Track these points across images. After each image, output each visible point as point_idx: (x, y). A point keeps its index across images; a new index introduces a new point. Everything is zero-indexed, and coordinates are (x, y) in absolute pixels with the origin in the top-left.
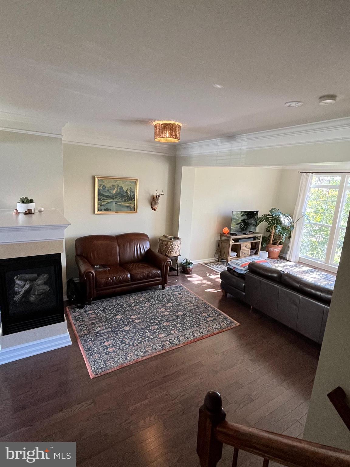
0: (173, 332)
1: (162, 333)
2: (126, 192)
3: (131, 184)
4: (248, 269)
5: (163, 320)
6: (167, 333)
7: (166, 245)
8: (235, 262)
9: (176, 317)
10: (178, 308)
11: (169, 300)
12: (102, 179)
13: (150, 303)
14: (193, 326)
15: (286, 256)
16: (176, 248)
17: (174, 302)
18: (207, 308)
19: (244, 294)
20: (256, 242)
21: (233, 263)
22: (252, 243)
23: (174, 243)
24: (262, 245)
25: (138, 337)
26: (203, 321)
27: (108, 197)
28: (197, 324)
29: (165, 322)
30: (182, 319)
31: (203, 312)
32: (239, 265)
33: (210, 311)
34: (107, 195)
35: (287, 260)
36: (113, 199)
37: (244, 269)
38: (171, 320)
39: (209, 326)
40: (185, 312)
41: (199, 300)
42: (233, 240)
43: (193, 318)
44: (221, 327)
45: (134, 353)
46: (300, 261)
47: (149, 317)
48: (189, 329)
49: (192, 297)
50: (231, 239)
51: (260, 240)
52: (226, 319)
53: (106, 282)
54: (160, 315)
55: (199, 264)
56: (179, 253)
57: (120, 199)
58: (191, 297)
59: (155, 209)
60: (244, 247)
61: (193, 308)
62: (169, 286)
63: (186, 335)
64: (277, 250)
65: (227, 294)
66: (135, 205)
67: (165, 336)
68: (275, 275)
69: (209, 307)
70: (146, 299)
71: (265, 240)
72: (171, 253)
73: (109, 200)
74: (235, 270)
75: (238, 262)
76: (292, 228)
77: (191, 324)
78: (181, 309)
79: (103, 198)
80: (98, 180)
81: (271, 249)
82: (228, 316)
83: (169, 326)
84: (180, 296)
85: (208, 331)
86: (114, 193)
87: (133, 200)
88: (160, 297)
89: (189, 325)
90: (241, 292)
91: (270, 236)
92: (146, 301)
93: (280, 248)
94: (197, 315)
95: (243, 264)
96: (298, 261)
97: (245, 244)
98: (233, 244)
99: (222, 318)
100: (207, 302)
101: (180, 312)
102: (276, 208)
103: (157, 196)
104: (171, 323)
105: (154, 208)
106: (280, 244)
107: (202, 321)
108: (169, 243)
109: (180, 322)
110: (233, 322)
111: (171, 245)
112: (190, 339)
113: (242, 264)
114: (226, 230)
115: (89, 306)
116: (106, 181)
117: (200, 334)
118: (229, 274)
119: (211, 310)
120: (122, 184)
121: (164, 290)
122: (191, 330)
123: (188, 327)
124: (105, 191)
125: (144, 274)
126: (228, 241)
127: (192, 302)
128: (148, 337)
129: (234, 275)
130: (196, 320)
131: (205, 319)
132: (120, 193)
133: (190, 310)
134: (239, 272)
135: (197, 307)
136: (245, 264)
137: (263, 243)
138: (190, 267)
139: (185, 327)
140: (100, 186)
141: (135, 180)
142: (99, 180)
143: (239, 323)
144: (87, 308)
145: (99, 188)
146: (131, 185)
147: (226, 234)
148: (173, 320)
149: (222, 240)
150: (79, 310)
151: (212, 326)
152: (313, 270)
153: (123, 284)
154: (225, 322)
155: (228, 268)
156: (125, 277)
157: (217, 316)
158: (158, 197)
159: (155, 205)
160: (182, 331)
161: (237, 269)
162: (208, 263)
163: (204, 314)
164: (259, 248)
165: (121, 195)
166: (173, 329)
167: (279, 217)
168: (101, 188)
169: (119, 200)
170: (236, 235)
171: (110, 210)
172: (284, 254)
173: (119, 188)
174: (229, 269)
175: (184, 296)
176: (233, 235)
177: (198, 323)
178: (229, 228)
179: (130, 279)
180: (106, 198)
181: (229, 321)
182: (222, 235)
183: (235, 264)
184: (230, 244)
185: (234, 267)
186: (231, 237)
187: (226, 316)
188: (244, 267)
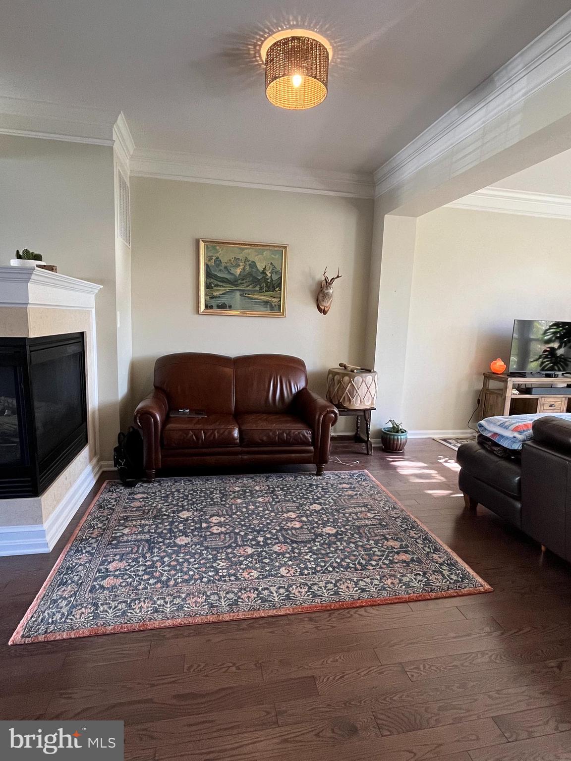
0: (283, 571)
1: (256, 569)
2: (264, 272)
3: (273, 256)
4: (532, 439)
5: (277, 538)
6: (266, 571)
7: (339, 382)
8: (499, 421)
9: (314, 537)
10: (330, 517)
11: (318, 498)
12: (213, 245)
13: (272, 497)
14: (348, 567)
16: (362, 390)
17: (330, 502)
18: (405, 530)
19: (519, 505)
21: (491, 422)
22: (569, 399)
23: (358, 379)
25: (190, 567)
26: (380, 560)
27: (224, 281)
28: (360, 564)
29: (279, 543)
30: (326, 544)
31: (390, 537)
32: (506, 428)
33: (413, 538)
34: (223, 278)
36: (235, 286)
37: (520, 437)
38: (296, 542)
39: (391, 576)
40: (342, 529)
41: (394, 508)
42: (513, 388)
43: (357, 547)
44: (427, 584)
45: (155, 603)
47: (250, 525)
48: (330, 572)
49: (379, 499)
50: (510, 385)
52: (452, 565)
53: (182, 438)
54: (279, 525)
55: (428, 440)
56: (372, 403)
57: (251, 286)
58: (374, 499)
59: (326, 309)
60: (547, 407)
61: (368, 522)
62: (335, 472)
63: (315, 587)
65: (476, 506)
66: (280, 301)
67: (258, 578)
69: (413, 527)
70: (269, 488)
72: (350, 401)
73: (228, 288)
74: (496, 440)
75: (507, 420)
77: (342, 560)
78: (335, 521)
79: (216, 282)
80: (207, 246)
82: (459, 560)
83: (283, 554)
84: (350, 492)
85: (384, 588)
86: (238, 273)
87: (277, 289)
88: (301, 489)
89: (337, 562)
90: (511, 500)
92: (266, 493)
94: (372, 542)
95: (519, 424)
97: (552, 400)
98: (514, 397)
99: (440, 561)
100: (412, 517)
101: (329, 528)
103: (326, 282)
104: (293, 548)
105: (323, 308)
107: (377, 558)
108: (346, 378)
109: (318, 550)
110: (471, 580)
111: (350, 382)
112: (318, 600)
113: (517, 424)
114: (499, 365)
115: (146, 485)
116: (222, 250)
117: (354, 592)
118: (482, 451)
119: (416, 536)
120: (256, 256)
121: (319, 477)
122: (335, 576)
123: (331, 566)
124: (220, 270)
125: (271, 434)
126: (502, 392)
127: (374, 510)
128: (216, 571)
129: (492, 452)
130: (363, 553)
131: (388, 556)
132: (250, 274)
133: (359, 527)
134: (505, 444)
135: (380, 524)
138: (398, 439)
139: (323, 564)
140: (211, 259)
141: (281, 249)
142: (207, 248)
143: (490, 585)
144: (140, 488)
145: (209, 263)
146: (273, 259)
147: (497, 374)
148: (302, 542)
149: (488, 389)
150: (121, 490)
151: (403, 576)
153: (220, 450)
154: (444, 572)
155: (480, 436)
156: (226, 433)
157: (428, 553)
158: (328, 283)
159: (323, 301)
160: (309, 574)
161: (502, 436)
162: (450, 439)
163: (391, 543)
165: (251, 278)
166: (290, 563)
168: (212, 263)
169: (248, 288)
170: (525, 378)
171: (230, 307)
173: (248, 263)
174: (483, 440)
175: (361, 495)
176: (515, 377)
177: (363, 562)
178: (507, 361)
179: (238, 441)
180: (221, 284)
181: (458, 572)
182: (489, 376)
183: (499, 425)
184: (507, 395)
185: (496, 434)
186: (509, 379)
187: (456, 557)
188: (520, 433)
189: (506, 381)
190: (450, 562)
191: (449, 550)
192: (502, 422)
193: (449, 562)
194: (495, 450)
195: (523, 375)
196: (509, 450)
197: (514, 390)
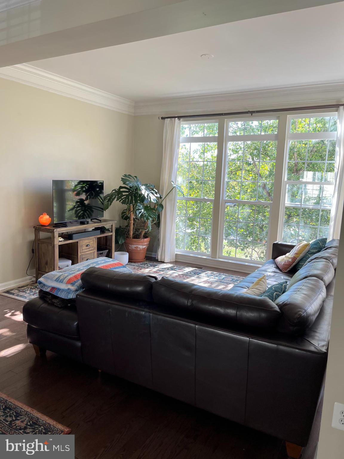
4: (82, 287)
8: (54, 276)
15: (156, 255)
19: (79, 344)
20: (106, 237)
21: (48, 278)
22: (98, 238)
24: (117, 242)
32: (61, 281)
35: (159, 260)
37: (73, 288)
42: (59, 237)
46: (177, 260)
50: (56, 235)
51: (112, 232)
60: (85, 247)
64: (141, 247)
65: (45, 352)
68: (140, 289)
71: (121, 232)
74: (54, 293)
75: (61, 274)
76: (161, 209)
81: (133, 247)
82: (39, 415)
90: (73, 341)
91: (128, 225)
93: (146, 244)
95: (71, 276)
96: (175, 261)
97: (87, 241)
98: (60, 243)
102: (131, 174)
106: (145, 237)
113: (69, 277)
114: (45, 219)
118: (44, 305)
126: (51, 240)
129: (52, 304)
134: (62, 295)
136: (75, 277)
137: (118, 237)
147: (45, 226)
149: (39, 240)
152: (198, 270)
155: (41, 292)
161: (59, 289)
164: (111, 247)
167: (137, 189)
170: (66, 227)
172: (153, 253)
174: (44, 295)
176: (59, 227)
178: (51, 214)
181: (40, 429)
182: (38, 228)
183: (55, 280)
184: (55, 244)
185: (53, 288)
186: (55, 230)
187: (36, 414)
188: (73, 284)
189: (53, 232)
190: (33, 422)
191: (29, 410)
192: (57, 277)
193: (31, 422)
194: (54, 303)
195: (64, 225)
196: (66, 300)
197: (60, 238)
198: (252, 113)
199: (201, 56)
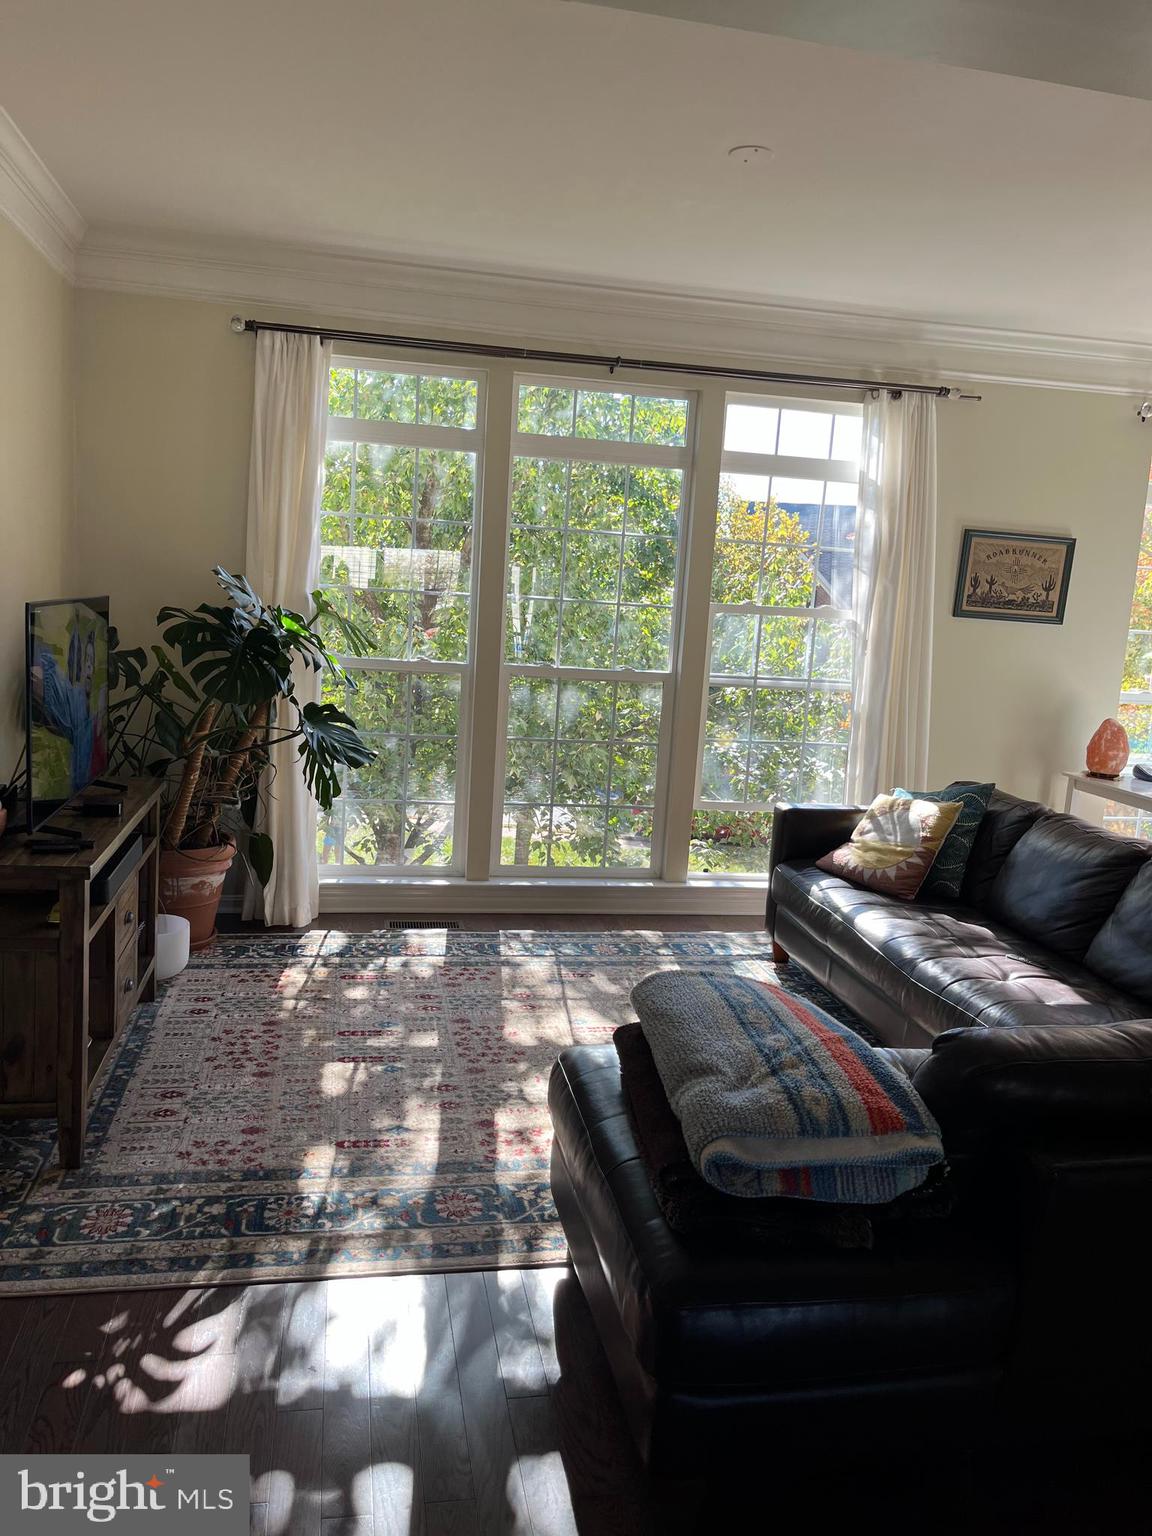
15: (240, 904)
22: (140, 874)
46: (326, 911)
64: (216, 880)
81: (186, 884)
96: (317, 915)
184: (85, 940)
198: (613, 363)
199: (731, 151)
